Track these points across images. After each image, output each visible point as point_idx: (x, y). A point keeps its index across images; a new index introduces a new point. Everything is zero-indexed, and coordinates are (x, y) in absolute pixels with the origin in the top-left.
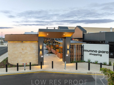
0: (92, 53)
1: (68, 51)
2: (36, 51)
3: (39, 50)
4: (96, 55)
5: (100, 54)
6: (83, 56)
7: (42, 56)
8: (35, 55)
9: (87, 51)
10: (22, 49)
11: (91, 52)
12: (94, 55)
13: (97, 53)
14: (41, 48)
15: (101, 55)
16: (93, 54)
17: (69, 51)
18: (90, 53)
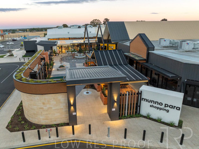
0: (155, 105)
1: (115, 104)
2: (65, 105)
3: (69, 105)
4: (161, 109)
5: (167, 108)
6: (140, 106)
7: (74, 114)
8: (64, 110)
9: (147, 100)
10: (44, 103)
11: (152, 104)
12: (158, 108)
13: (163, 107)
14: (72, 101)
15: (168, 111)
16: (155, 107)
17: (117, 104)
18: (150, 104)
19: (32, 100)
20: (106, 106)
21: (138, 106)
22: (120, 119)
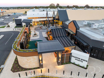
0: (77, 59)
1: (60, 59)
2: (37, 60)
4: (79, 61)
5: (82, 61)
6: (71, 59)
7: (42, 64)
8: (37, 62)
9: (74, 57)
10: (28, 60)
11: (76, 58)
12: (78, 60)
13: (80, 60)
15: (82, 62)
16: (77, 60)
18: (75, 58)
19: (22, 58)
20: (56, 58)
21: (70, 59)
22: (62, 65)
